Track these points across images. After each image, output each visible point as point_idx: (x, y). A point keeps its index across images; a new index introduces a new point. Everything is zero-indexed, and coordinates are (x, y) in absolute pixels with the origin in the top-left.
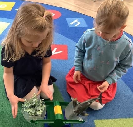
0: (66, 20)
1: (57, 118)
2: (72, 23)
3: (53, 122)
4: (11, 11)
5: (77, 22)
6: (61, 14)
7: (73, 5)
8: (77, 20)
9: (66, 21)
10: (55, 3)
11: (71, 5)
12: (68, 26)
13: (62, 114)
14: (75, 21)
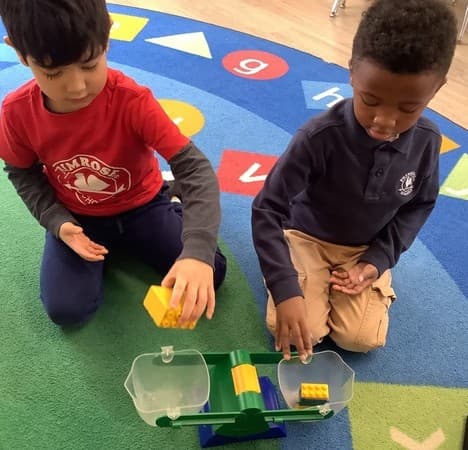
0: (300, 84)
1: (243, 408)
2: (317, 98)
3: (233, 421)
4: (133, 41)
5: (336, 95)
6: (287, 68)
7: (329, 45)
8: (336, 89)
9: (302, 90)
10: (273, 34)
11: (324, 43)
12: (305, 105)
13: (259, 391)
14: (330, 92)
